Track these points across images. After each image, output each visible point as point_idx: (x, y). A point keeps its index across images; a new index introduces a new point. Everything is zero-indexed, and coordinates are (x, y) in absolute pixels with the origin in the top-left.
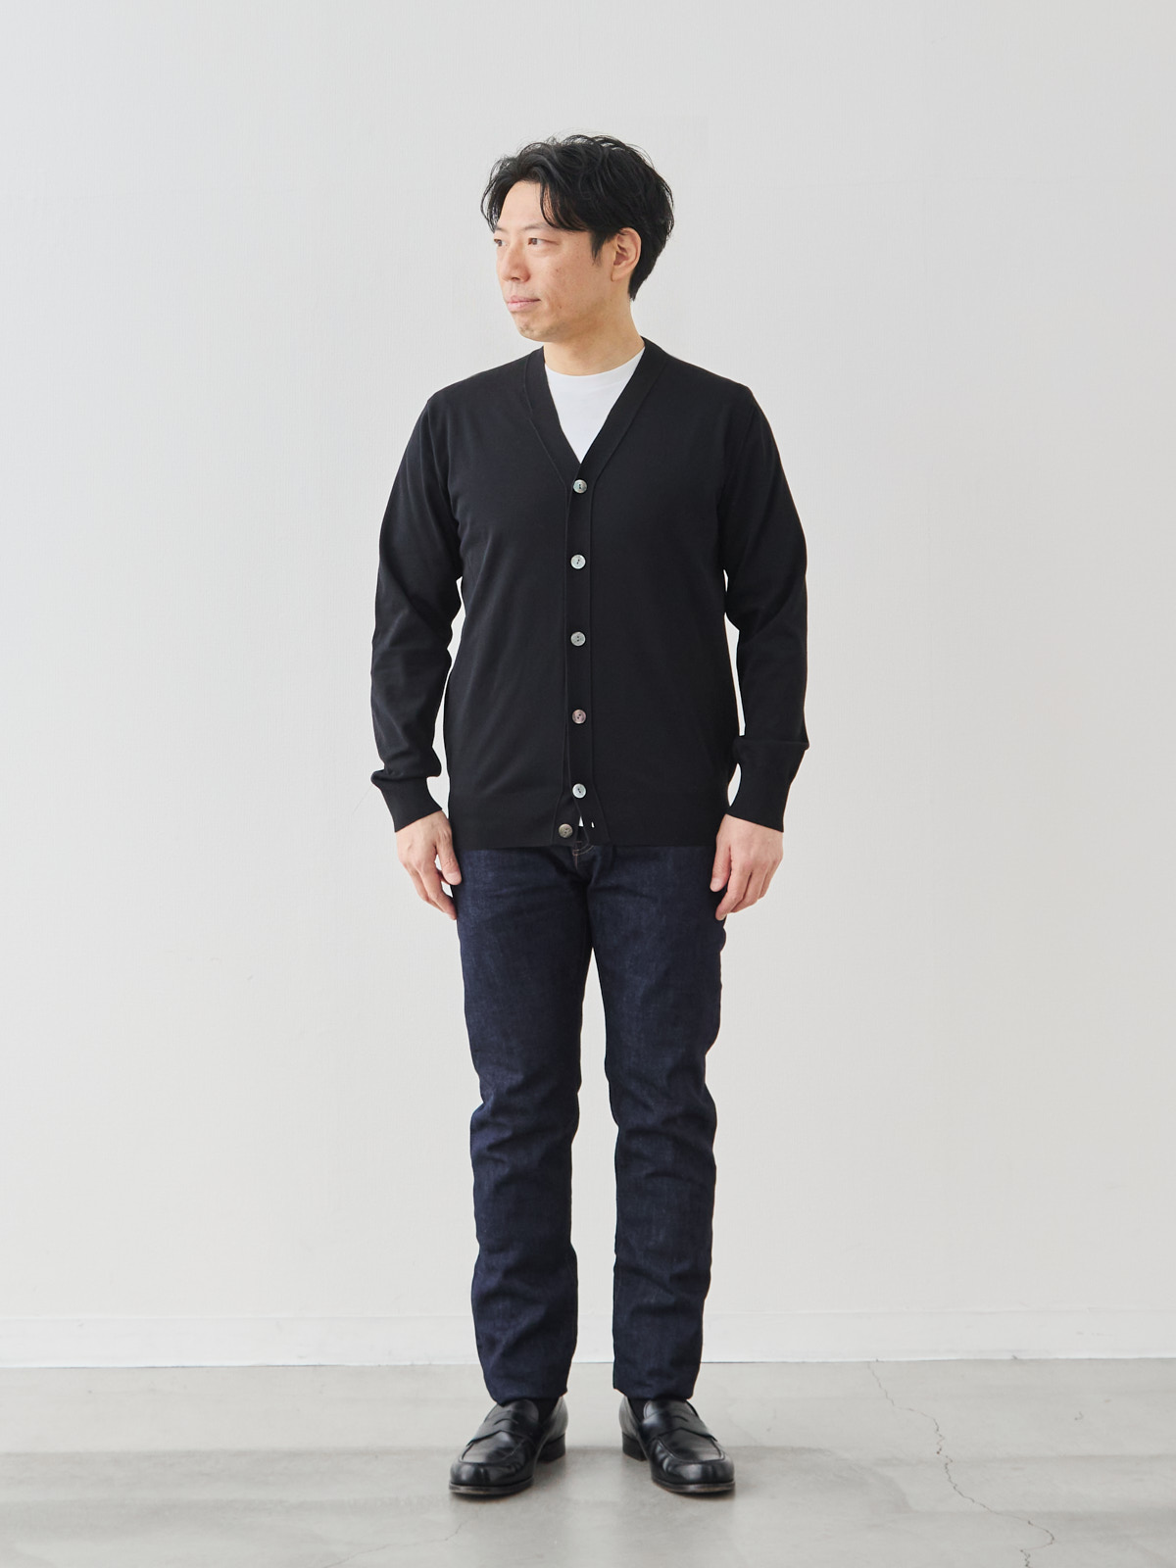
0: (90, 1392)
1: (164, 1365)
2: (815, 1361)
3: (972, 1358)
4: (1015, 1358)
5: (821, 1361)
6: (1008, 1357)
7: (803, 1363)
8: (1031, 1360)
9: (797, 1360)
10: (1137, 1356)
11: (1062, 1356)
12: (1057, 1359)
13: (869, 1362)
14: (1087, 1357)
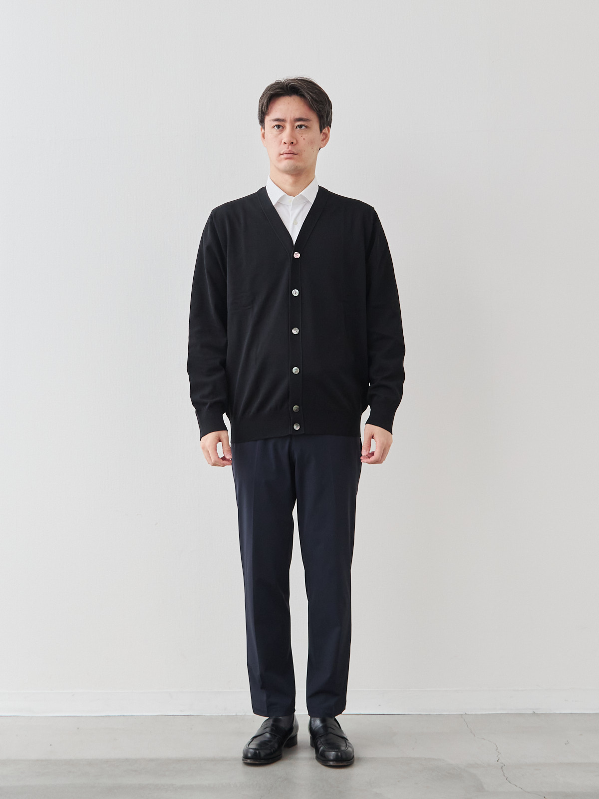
2: (435, 713)
3: (513, 712)
4: (534, 713)
5: (438, 713)
6: (532, 712)
7: (429, 714)
8: (542, 714)
9: (426, 713)
11: (558, 712)
12: (555, 713)
13: (462, 714)
14: (570, 712)
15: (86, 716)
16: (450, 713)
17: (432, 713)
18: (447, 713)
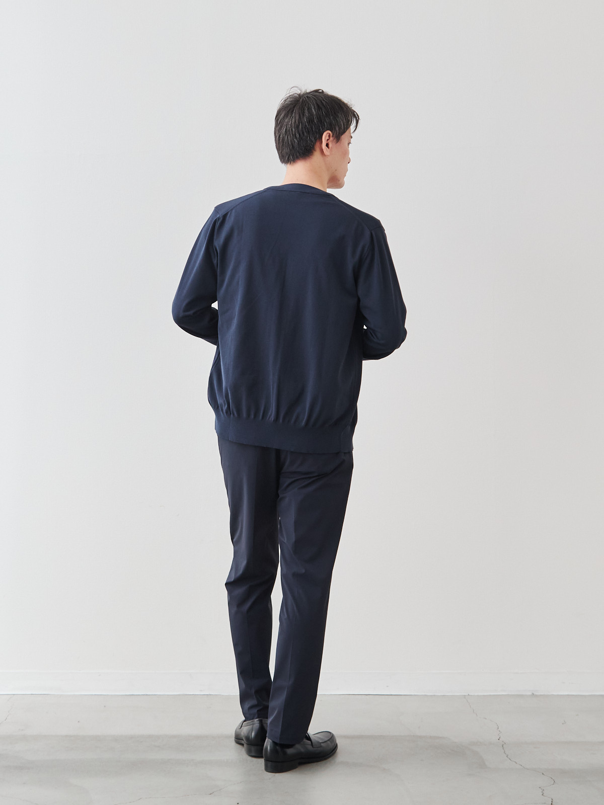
0: (105, 706)
1: (137, 694)
2: (439, 694)
3: (513, 694)
4: (533, 694)
5: (442, 694)
6: (530, 694)
7: (434, 695)
8: (541, 695)
9: (431, 694)
10: (590, 694)
11: (554, 694)
12: (553, 695)
13: (465, 695)
14: (567, 694)
15: (112, 695)
16: (454, 694)
17: (437, 694)
18: (451, 694)
